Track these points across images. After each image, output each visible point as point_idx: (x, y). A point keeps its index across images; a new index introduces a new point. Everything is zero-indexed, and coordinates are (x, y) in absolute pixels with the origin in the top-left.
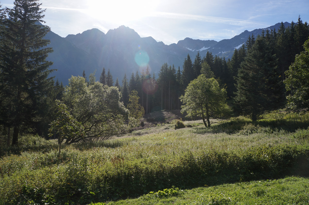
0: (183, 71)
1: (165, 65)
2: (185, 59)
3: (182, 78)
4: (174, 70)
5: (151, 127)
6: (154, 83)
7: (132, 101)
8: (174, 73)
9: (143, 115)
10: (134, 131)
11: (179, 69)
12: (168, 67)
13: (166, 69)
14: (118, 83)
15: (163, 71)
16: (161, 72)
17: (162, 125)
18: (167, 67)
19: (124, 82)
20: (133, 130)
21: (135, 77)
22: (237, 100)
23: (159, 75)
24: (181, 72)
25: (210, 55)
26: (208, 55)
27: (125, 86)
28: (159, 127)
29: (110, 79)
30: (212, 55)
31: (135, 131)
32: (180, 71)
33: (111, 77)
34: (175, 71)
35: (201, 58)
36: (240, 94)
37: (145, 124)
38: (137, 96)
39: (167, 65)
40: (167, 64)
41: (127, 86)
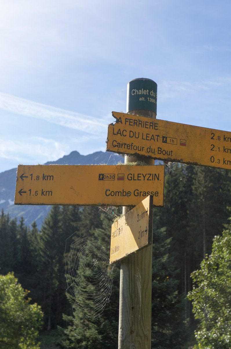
22: (72, 336)
36: (82, 321)
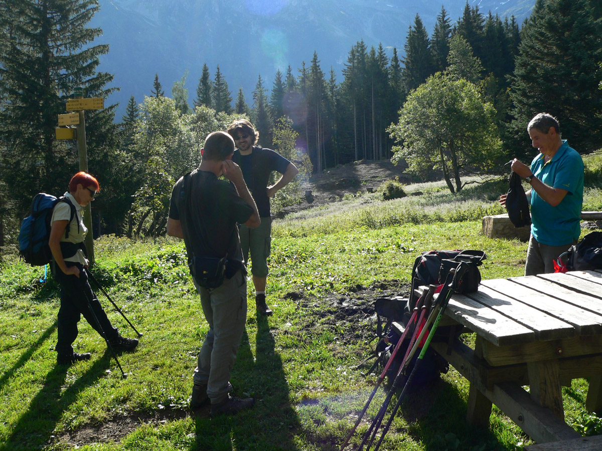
0: (405, 60)
1: (358, 47)
2: (410, 27)
3: (404, 78)
4: (382, 57)
5: (330, 203)
6: (332, 94)
7: (279, 142)
8: (383, 67)
9: (309, 175)
10: (289, 215)
11: (396, 55)
12: (368, 51)
13: (363, 55)
14: (245, 98)
15: (356, 61)
16: (349, 64)
17: (355, 196)
18: (363, 50)
19: (256, 97)
20: (287, 213)
21: (286, 82)
22: (512, 128)
23: (344, 73)
24: (402, 61)
25: (473, 13)
26: (469, 14)
27: (261, 105)
28: (349, 202)
29: (222, 91)
30: (478, 13)
31: (292, 213)
32: (399, 59)
33: (225, 88)
34: (385, 60)
35: (450, 24)
36: (520, 115)
37: (316, 196)
38: (293, 132)
39: (363, 46)
40: (362, 42)
41: (267, 106)
